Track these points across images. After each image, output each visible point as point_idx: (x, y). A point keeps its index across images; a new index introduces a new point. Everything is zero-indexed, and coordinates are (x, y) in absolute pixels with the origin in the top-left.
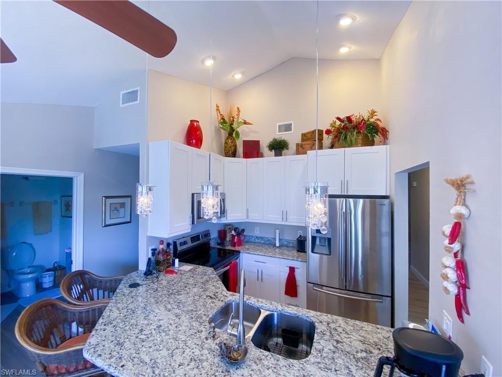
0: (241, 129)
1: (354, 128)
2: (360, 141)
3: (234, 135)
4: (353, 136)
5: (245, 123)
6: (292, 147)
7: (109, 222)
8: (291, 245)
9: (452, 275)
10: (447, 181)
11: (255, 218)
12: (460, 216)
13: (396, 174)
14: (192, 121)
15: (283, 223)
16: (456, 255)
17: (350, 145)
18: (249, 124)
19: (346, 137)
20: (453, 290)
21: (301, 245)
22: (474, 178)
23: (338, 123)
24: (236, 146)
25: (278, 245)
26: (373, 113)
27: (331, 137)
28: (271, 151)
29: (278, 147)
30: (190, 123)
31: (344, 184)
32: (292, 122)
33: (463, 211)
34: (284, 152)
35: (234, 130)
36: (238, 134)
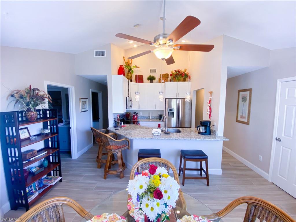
0: (135, 69)
1: (180, 75)
2: (182, 79)
3: (131, 72)
4: (180, 78)
5: (136, 67)
6: (157, 79)
7: (83, 110)
8: (155, 118)
9: (209, 110)
10: (209, 92)
11: (142, 108)
12: (210, 99)
13: (193, 91)
14: (120, 66)
15: (154, 109)
16: (209, 107)
17: (179, 81)
18: (138, 67)
19: (178, 78)
20: (209, 113)
21: (160, 117)
22: (213, 91)
23: (175, 72)
24: (132, 77)
25: (151, 118)
26: (186, 70)
27: (172, 77)
28: (148, 80)
29: (151, 79)
30: (119, 66)
31: (177, 94)
32: (156, 69)
33: (211, 98)
34: (154, 81)
35: (131, 70)
36: (133, 71)
